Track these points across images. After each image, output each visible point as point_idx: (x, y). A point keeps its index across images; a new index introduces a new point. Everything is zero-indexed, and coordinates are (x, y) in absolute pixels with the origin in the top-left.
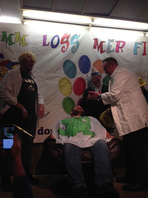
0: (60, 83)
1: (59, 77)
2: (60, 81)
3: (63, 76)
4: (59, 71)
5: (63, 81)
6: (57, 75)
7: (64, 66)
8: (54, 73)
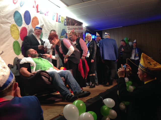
0: (11, 28)
1: (11, 24)
2: (11, 27)
3: (13, 23)
4: (10, 18)
5: (13, 27)
6: (9, 21)
7: (14, 15)
8: (7, 19)
